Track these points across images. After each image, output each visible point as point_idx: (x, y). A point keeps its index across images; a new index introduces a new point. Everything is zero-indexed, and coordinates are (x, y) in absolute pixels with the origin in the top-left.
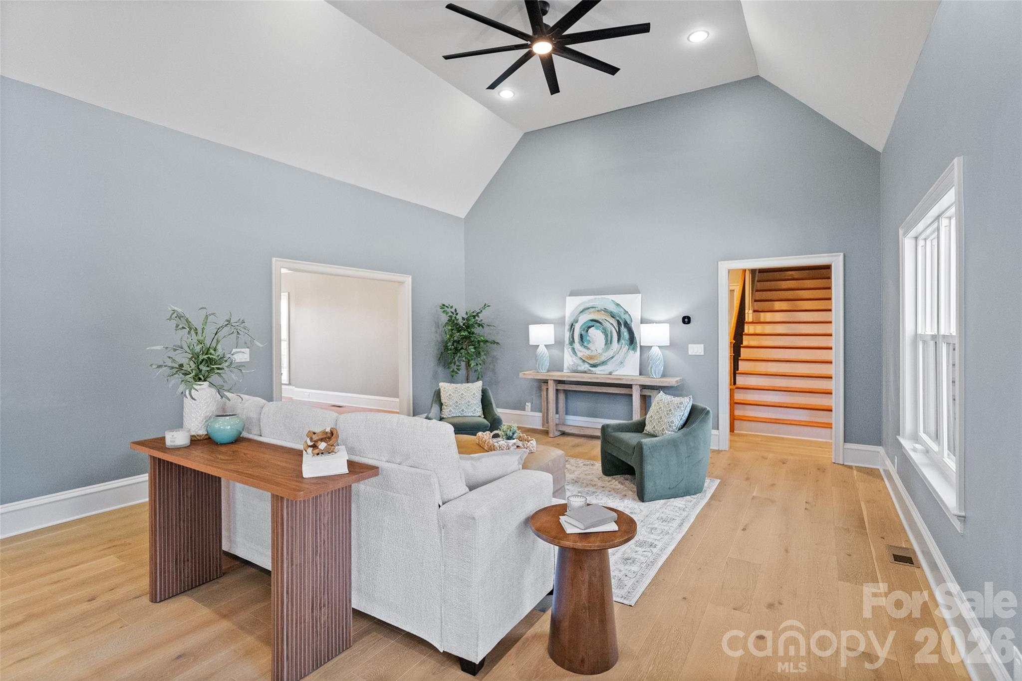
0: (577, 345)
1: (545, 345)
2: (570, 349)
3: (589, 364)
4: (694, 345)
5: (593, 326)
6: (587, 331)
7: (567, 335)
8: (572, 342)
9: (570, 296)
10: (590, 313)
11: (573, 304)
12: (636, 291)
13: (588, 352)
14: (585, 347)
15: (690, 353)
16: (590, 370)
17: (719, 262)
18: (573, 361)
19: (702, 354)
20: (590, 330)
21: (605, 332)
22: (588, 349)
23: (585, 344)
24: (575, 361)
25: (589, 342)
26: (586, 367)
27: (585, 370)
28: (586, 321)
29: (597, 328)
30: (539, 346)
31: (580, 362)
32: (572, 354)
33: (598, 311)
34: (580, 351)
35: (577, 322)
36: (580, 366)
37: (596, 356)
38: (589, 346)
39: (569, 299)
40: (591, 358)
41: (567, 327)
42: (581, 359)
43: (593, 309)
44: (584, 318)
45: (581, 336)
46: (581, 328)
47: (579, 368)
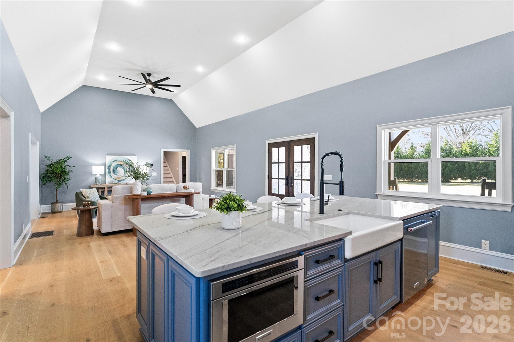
0: (112, 173)
1: (100, 174)
2: (109, 176)
3: (118, 180)
4: (154, 173)
5: (119, 167)
6: (116, 169)
7: (107, 170)
8: (109, 172)
10: (117, 162)
11: (109, 159)
12: (135, 155)
13: (117, 176)
14: (116, 174)
15: (152, 175)
16: (118, 183)
17: (161, 149)
18: (110, 180)
19: (156, 175)
20: (117, 168)
21: (124, 169)
22: (117, 175)
23: (116, 173)
24: (111, 180)
25: (117, 172)
26: (116, 182)
27: (116, 183)
28: (115, 165)
29: (121, 168)
30: (97, 174)
31: (114, 180)
32: (110, 177)
33: (121, 161)
34: (114, 176)
35: (112, 165)
36: (114, 181)
37: (120, 177)
38: (117, 174)
39: (107, 156)
40: (119, 178)
41: (107, 167)
42: (114, 179)
43: (118, 161)
44: (114, 164)
45: (114, 171)
46: (113, 167)
47: (113, 182)
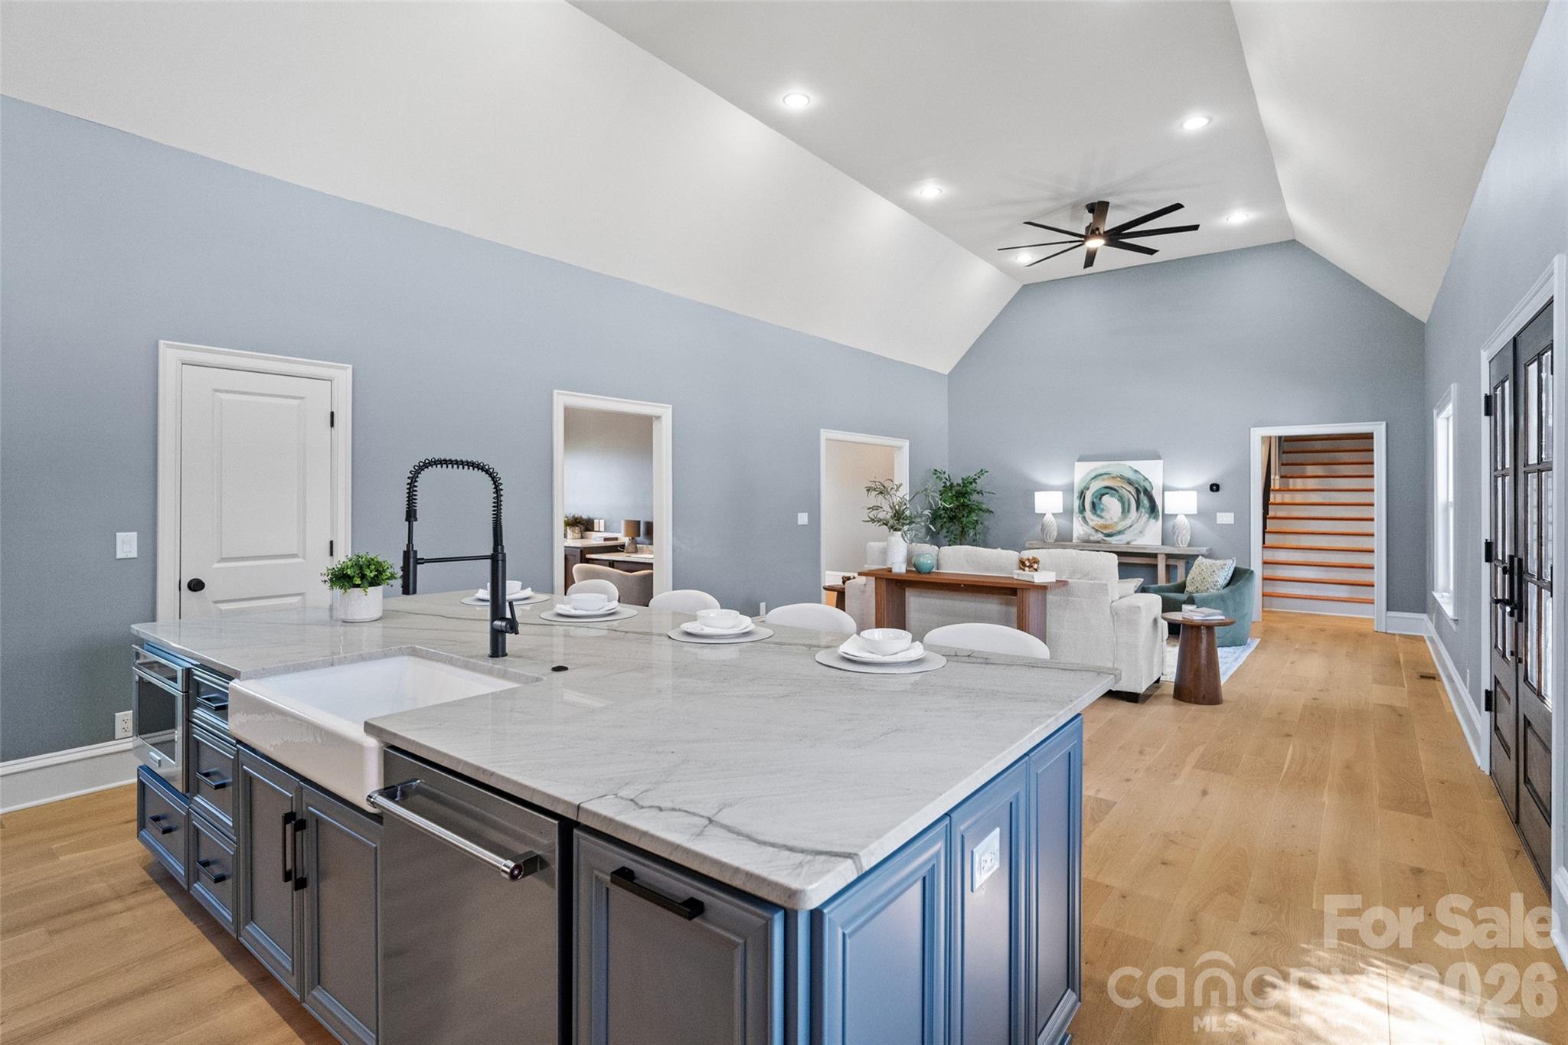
0: (1088, 513)
1: (1053, 514)
2: (1080, 519)
3: (1102, 533)
4: (1223, 514)
5: (1107, 494)
6: (1100, 499)
7: (1076, 503)
8: (1082, 510)
9: (1078, 461)
10: (1104, 480)
11: (1081, 472)
12: (1159, 458)
13: (1101, 522)
14: (1098, 516)
15: (1218, 522)
16: (1104, 540)
17: (1252, 429)
18: (1084, 530)
19: (1233, 522)
20: (1104, 498)
21: (1121, 499)
22: (1102, 517)
23: (1099, 512)
24: (1087, 530)
25: (1103, 510)
26: (1100, 536)
27: (1099, 539)
28: (1098, 488)
29: (1112, 496)
30: (1045, 514)
31: (1093, 532)
32: (1083, 523)
33: (1113, 478)
34: (1093, 520)
35: (1088, 489)
36: (1093, 536)
37: (1111, 525)
38: (1103, 514)
39: (1078, 464)
40: (1105, 527)
41: (1076, 495)
42: (1093, 528)
43: (1106, 476)
44: (1096, 486)
45: (1094, 505)
46: (1093, 495)
47: (1092, 538)
